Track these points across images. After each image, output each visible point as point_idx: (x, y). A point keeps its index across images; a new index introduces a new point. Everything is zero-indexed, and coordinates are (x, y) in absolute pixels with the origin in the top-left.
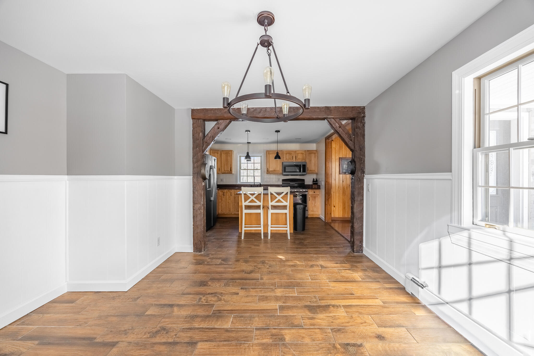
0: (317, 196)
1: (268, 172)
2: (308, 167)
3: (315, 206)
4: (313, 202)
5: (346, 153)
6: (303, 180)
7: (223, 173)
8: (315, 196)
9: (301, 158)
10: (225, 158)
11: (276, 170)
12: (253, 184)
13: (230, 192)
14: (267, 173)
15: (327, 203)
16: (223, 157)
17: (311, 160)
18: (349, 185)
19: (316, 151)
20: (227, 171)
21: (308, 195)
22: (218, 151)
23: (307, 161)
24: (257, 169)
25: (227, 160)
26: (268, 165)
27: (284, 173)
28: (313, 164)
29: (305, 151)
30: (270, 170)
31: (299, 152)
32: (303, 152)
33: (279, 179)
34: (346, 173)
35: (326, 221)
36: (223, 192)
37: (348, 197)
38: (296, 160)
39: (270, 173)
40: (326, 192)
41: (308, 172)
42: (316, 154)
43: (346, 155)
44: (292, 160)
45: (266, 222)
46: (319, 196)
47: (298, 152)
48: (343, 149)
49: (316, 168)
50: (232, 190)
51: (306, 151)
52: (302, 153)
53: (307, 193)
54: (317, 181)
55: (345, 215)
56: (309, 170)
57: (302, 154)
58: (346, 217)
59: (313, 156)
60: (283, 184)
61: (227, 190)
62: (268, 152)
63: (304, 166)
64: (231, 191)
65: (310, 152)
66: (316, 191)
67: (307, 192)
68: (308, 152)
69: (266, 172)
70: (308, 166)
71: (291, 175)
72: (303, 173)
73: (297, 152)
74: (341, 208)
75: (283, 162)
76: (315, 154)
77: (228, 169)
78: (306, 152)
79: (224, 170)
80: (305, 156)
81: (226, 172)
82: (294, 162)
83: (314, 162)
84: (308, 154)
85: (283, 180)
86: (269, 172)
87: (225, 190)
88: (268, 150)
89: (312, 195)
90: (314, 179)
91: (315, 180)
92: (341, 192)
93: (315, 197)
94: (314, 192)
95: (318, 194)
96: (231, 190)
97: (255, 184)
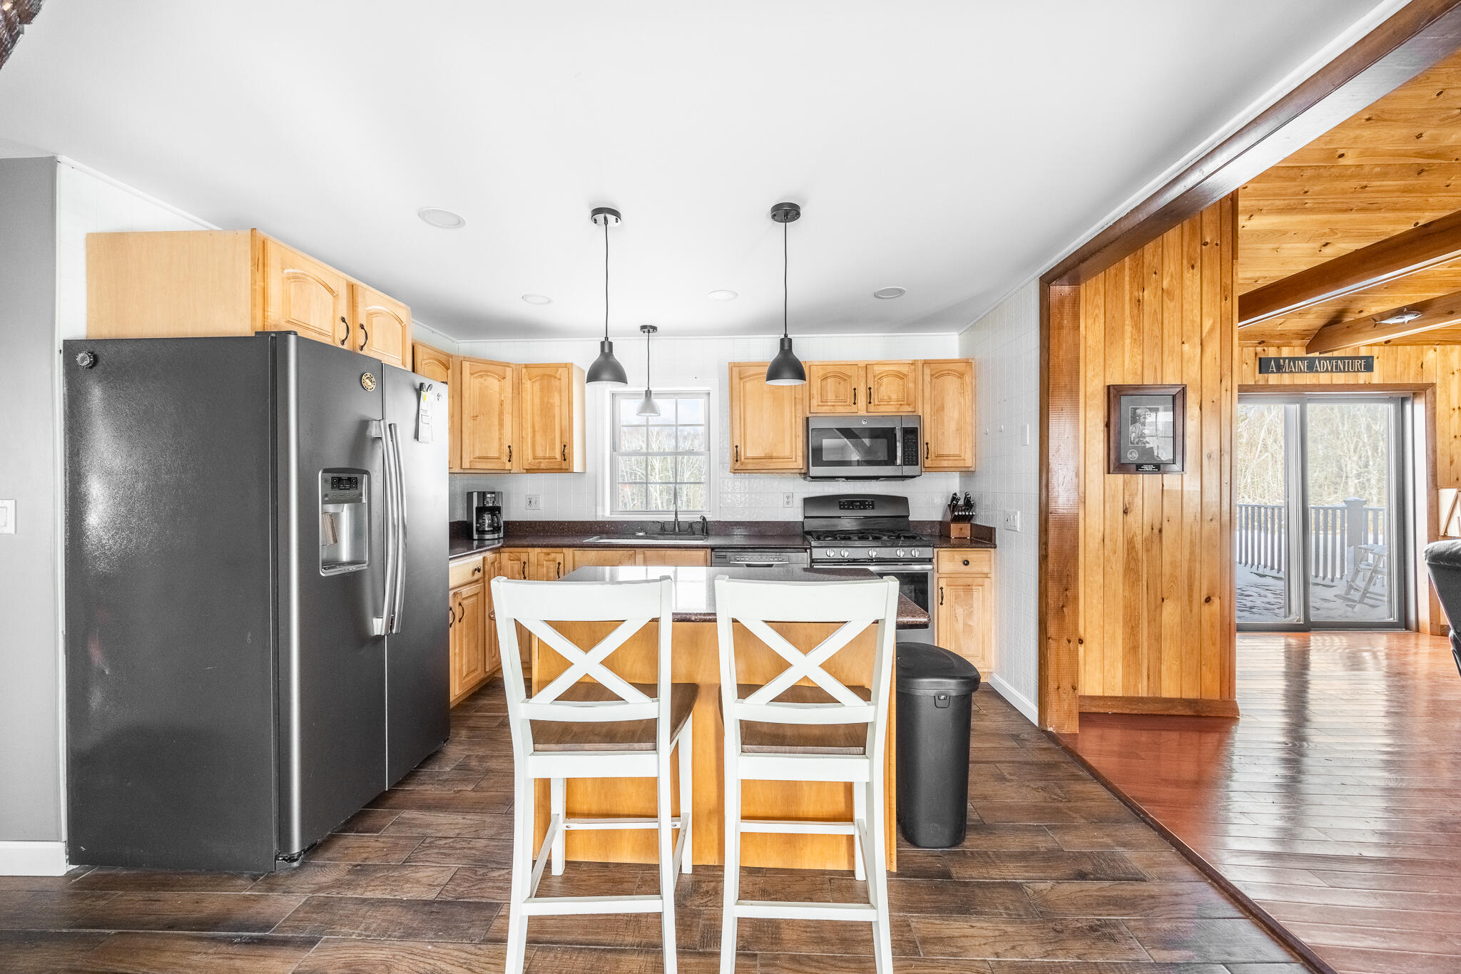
0: (979, 581)
1: (738, 465)
2: (927, 439)
3: (968, 629)
4: (960, 611)
5: (1139, 364)
6: (903, 501)
7: (528, 471)
8: (969, 581)
9: (894, 397)
10: (537, 401)
11: (774, 455)
12: (671, 518)
13: (554, 560)
14: (735, 471)
15: (1052, 630)
16: (529, 397)
17: (942, 408)
18: (1156, 531)
19: (967, 362)
20: (545, 458)
21: (936, 575)
22: (507, 365)
23: (926, 411)
24: (691, 453)
25: (546, 410)
26: (737, 432)
27: (815, 471)
28: (951, 427)
29: (914, 363)
30: (749, 455)
31: (887, 368)
32: (905, 369)
33: (788, 497)
34: (1146, 468)
35: (1050, 729)
36: (519, 560)
37: (1152, 592)
38: (872, 408)
39: (750, 467)
40: (1050, 566)
41: (928, 463)
42: (967, 379)
43: (1139, 372)
44: (854, 408)
45: (714, 795)
46: (987, 581)
47: (878, 369)
48: (1128, 341)
49: (969, 445)
50: (565, 550)
51: (920, 365)
52: (899, 372)
53: (929, 567)
54: (969, 504)
55: (1135, 685)
56: (932, 455)
57: (901, 376)
58: (1142, 698)
59: (951, 384)
60: (805, 517)
61: (538, 550)
62: (736, 370)
63: (911, 434)
64: (559, 558)
65: (937, 369)
66: (972, 554)
67: (930, 561)
68: (927, 371)
69: (728, 466)
70: (927, 435)
71: (848, 478)
72: (908, 470)
73: (876, 368)
74: (1117, 650)
75: (807, 419)
76: (961, 376)
77: (553, 449)
78: (920, 369)
79: (535, 458)
80: (911, 385)
81: (543, 466)
82: (861, 414)
83: (956, 415)
84: (927, 378)
85: (809, 502)
86: (742, 464)
87: (529, 549)
88: (737, 360)
89: (951, 576)
90: (954, 498)
91: (961, 502)
92: (1118, 566)
93: (968, 588)
94: (966, 563)
95: (986, 570)
96: (557, 550)
97: (681, 518)
